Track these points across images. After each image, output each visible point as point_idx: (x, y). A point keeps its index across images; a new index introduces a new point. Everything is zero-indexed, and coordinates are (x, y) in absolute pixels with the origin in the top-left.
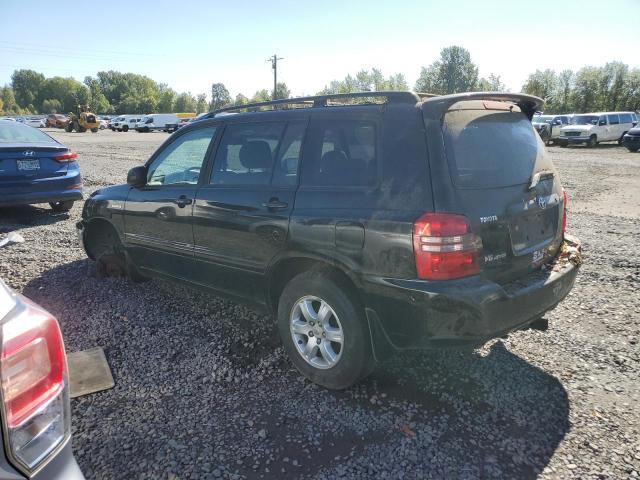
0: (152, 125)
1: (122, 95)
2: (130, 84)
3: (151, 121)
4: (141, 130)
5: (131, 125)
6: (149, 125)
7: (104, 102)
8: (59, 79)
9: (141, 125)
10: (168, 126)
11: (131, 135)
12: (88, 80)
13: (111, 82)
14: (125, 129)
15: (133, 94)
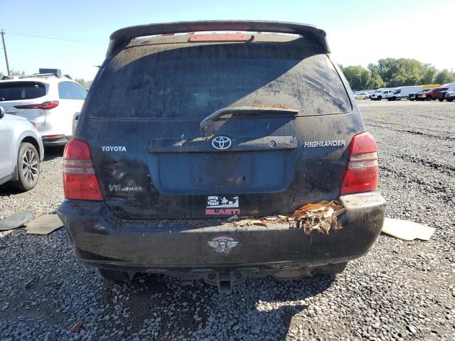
0: (399, 95)
1: (394, 75)
2: (400, 66)
3: (399, 92)
4: (390, 99)
5: (384, 96)
6: (397, 95)
7: (379, 81)
8: (351, 67)
9: (390, 95)
10: (412, 95)
11: (383, 103)
12: (371, 65)
13: (387, 66)
14: (380, 98)
15: (401, 73)
